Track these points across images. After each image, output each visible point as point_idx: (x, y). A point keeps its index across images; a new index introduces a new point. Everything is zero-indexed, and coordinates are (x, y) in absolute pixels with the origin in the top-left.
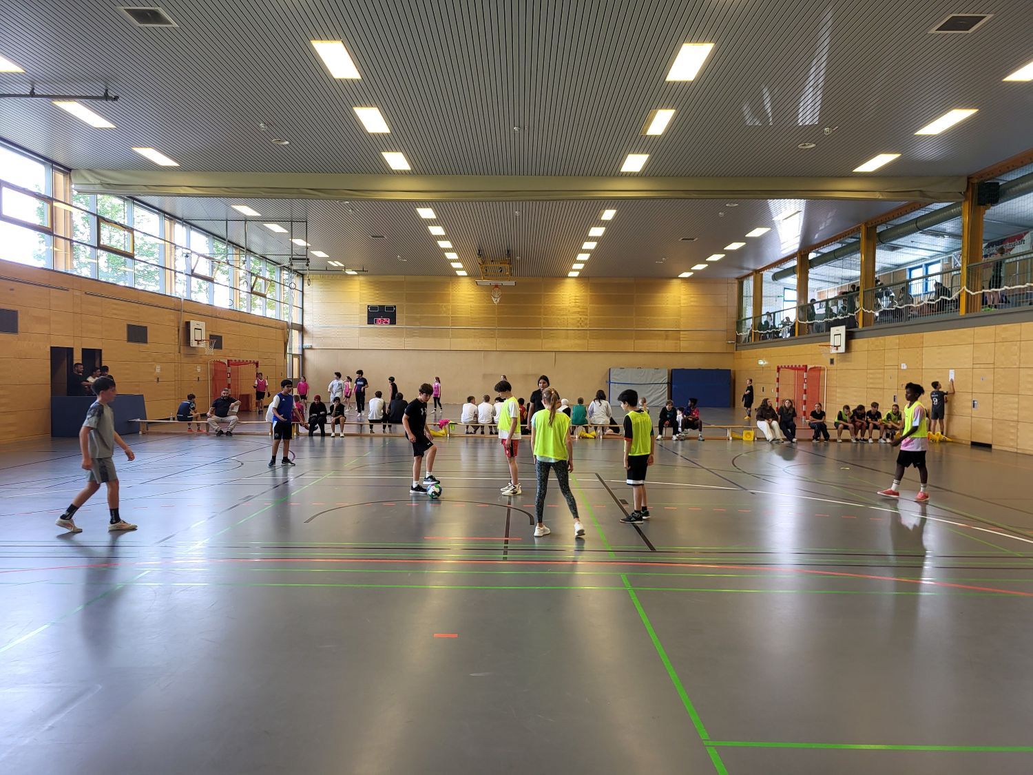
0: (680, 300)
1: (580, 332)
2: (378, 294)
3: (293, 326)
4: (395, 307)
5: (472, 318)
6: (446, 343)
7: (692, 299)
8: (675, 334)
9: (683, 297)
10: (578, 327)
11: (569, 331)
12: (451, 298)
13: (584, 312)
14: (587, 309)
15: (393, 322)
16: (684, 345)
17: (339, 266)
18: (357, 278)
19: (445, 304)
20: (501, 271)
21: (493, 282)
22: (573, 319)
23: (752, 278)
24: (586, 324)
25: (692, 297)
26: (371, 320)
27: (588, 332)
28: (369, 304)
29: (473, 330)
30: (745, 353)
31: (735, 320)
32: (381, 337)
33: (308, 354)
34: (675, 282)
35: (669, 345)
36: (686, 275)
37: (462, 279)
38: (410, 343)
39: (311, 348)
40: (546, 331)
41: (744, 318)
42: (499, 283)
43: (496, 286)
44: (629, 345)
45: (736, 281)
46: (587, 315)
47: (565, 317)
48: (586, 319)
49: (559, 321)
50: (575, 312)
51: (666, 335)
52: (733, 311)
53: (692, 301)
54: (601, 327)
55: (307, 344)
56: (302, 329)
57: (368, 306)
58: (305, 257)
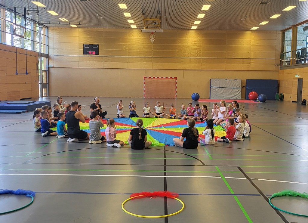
0: (251, 43)
1: (196, 59)
2: (89, 38)
3: (42, 55)
4: (98, 45)
5: (139, 52)
6: (125, 65)
7: (257, 42)
8: (248, 60)
9: (252, 41)
10: (196, 56)
11: (191, 59)
12: (128, 40)
13: (199, 48)
14: (201, 47)
15: (97, 53)
16: (252, 67)
17: (66, 22)
18: (77, 29)
19: (125, 44)
20: (155, 24)
21: (151, 30)
22: (194, 52)
23: (291, 30)
24: (200, 55)
25: (257, 41)
26: (85, 52)
27: (201, 59)
28: (84, 43)
29: (140, 58)
30: (286, 71)
31: (280, 53)
32: (90, 61)
33: (52, 70)
34: (248, 33)
35: (244, 67)
36: (255, 28)
37: (134, 30)
38: (106, 65)
39: (53, 67)
40: (179, 58)
41: (285, 52)
42: (154, 31)
43: (152, 33)
44: (223, 66)
45: (281, 32)
46: (201, 50)
47: (189, 51)
48: (200, 52)
49: (186, 53)
50: (194, 49)
51: (243, 61)
52: (279, 49)
53: (257, 43)
54: (208, 57)
55: (51, 65)
56: (47, 56)
57: (84, 45)
58: (36, 9)
